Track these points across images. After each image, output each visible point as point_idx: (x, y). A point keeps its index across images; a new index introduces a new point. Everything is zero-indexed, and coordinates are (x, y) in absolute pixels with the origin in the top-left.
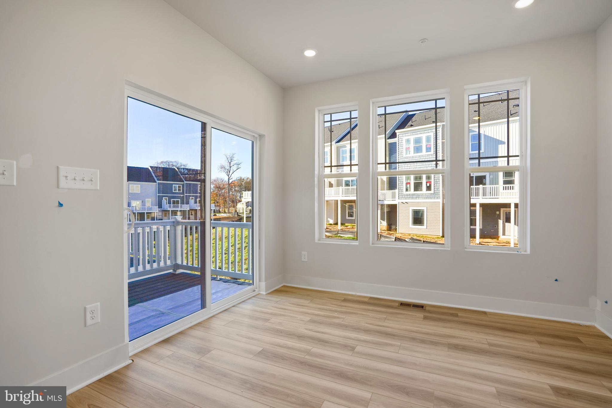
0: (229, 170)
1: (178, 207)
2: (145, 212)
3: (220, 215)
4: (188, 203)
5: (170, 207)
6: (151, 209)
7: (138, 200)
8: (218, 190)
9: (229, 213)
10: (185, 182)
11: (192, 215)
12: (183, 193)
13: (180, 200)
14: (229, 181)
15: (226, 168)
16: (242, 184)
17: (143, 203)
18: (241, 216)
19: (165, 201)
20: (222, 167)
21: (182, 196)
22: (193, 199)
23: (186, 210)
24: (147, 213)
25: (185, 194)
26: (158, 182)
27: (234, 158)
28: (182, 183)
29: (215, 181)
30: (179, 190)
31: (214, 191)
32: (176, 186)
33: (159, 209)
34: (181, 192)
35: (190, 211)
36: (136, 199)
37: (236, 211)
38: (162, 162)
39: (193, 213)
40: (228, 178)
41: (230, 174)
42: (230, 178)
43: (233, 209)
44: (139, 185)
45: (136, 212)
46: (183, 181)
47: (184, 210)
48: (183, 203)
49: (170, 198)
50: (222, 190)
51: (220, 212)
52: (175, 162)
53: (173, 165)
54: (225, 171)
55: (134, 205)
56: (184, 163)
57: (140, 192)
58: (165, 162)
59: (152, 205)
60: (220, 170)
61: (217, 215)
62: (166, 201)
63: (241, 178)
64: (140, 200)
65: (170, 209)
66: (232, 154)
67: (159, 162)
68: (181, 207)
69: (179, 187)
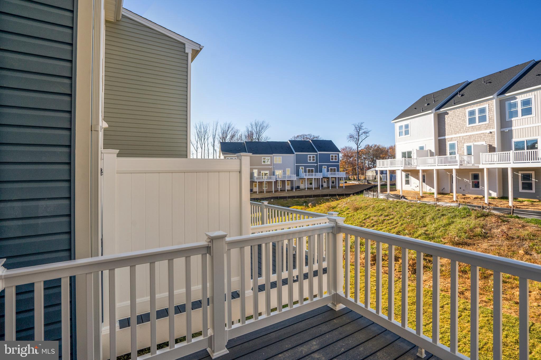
0: (358, 139)
1: (312, 175)
2: (286, 180)
3: (350, 182)
4: (321, 171)
5: (306, 175)
6: (290, 177)
7: (280, 169)
8: (347, 159)
9: (359, 180)
10: (319, 152)
11: (325, 182)
12: (317, 163)
13: (314, 169)
14: (358, 149)
15: (355, 137)
16: (370, 152)
17: (284, 172)
18: (371, 183)
19: (301, 170)
20: (351, 137)
21: (316, 165)
22: (325, 167)
23: (320, 178)
24: (287, 181)
25: (319, 164)
26: (296, 153)
27: (362, 127)
28: (316, 153)
29: (343, 149)
30: (314, 160)
31: (343, 159)
32: (311, 156)
33: (297, 177)
34: (315, 161)
35: (323, 179)
36: (279, 169)
37: (365, 179)
38: (298, 136)
39: (326, 180)
40: (357, 146)
41: (359, 143)
42: (359, 147)
43: (362, 176)
44: (281, 157)
45: (279, 180)
46: (317, 152)
47: (318, 178)
48: (316, 171)
49: (306, 167)
50: (351, 158)
51: (350, 179)
52: (309, 135)
53: (307, 138)
54: (354, 140)
55: (277, 174)
56: (316, 135)
57: (281, 163)
58: (300, 136)
59: (291, 174)
60: (349, 139)
61: (348, 182)
62: (303, 170)
63: (368, 146)
64: (282, 169)
65: (306, 177)
66: (360, 123)
67: (296, 136)
68: (315, 175)
69: (313, 157)
